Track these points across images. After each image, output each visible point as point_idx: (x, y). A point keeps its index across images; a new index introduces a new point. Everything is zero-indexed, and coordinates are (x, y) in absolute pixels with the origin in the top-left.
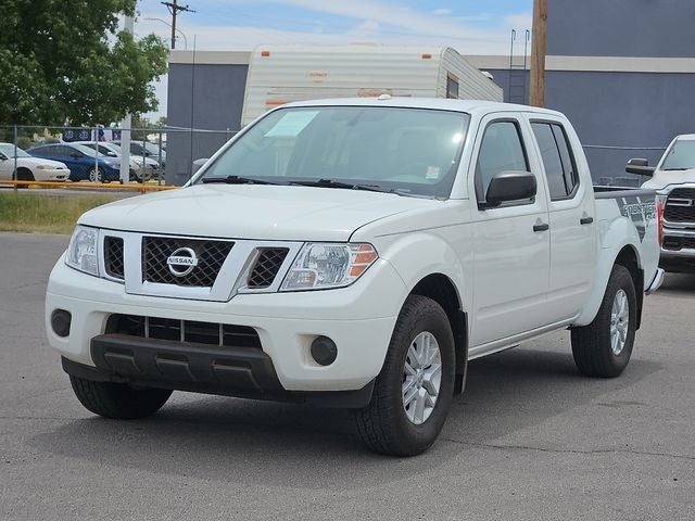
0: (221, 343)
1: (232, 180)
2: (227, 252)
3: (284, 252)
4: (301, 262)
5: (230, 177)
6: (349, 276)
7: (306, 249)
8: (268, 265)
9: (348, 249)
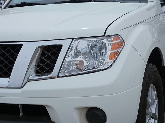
0: (21, 115)
1: (23, 4)
2: (18, 52)
3: (59, 47)
4: (72, 54)
5: (22, 3)
6: (108, 61)
7: (75, 44)
8: (48, 58)
9: (105, 41)
